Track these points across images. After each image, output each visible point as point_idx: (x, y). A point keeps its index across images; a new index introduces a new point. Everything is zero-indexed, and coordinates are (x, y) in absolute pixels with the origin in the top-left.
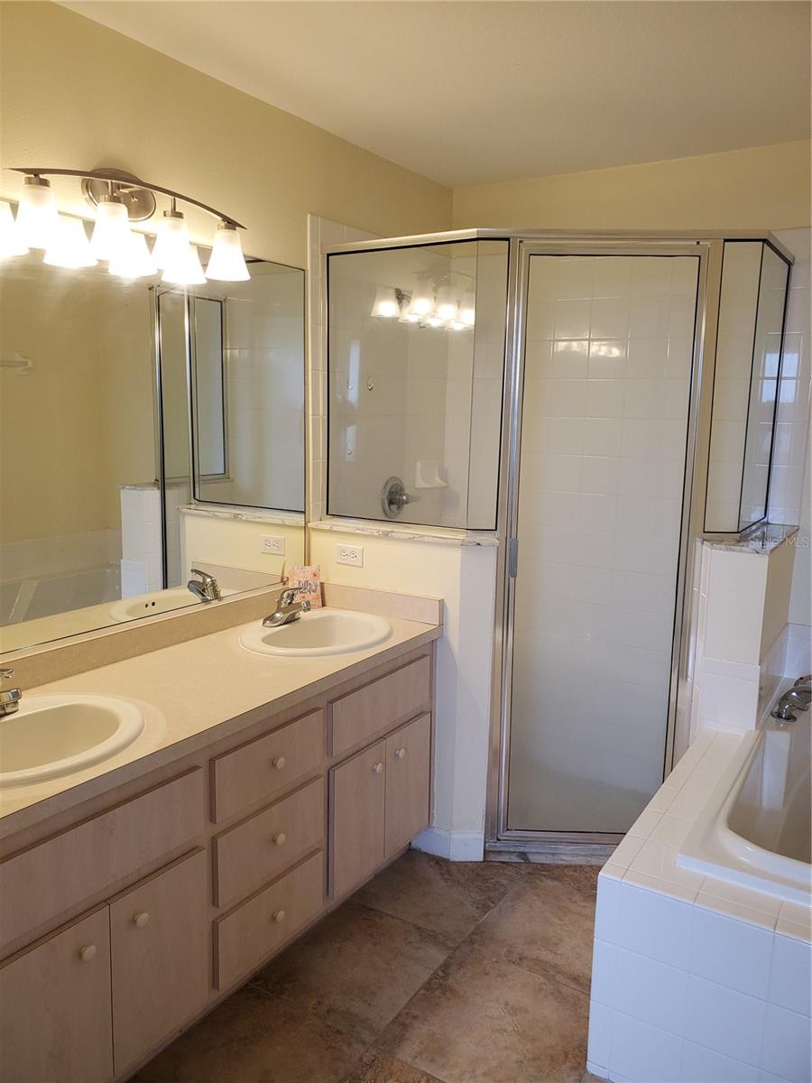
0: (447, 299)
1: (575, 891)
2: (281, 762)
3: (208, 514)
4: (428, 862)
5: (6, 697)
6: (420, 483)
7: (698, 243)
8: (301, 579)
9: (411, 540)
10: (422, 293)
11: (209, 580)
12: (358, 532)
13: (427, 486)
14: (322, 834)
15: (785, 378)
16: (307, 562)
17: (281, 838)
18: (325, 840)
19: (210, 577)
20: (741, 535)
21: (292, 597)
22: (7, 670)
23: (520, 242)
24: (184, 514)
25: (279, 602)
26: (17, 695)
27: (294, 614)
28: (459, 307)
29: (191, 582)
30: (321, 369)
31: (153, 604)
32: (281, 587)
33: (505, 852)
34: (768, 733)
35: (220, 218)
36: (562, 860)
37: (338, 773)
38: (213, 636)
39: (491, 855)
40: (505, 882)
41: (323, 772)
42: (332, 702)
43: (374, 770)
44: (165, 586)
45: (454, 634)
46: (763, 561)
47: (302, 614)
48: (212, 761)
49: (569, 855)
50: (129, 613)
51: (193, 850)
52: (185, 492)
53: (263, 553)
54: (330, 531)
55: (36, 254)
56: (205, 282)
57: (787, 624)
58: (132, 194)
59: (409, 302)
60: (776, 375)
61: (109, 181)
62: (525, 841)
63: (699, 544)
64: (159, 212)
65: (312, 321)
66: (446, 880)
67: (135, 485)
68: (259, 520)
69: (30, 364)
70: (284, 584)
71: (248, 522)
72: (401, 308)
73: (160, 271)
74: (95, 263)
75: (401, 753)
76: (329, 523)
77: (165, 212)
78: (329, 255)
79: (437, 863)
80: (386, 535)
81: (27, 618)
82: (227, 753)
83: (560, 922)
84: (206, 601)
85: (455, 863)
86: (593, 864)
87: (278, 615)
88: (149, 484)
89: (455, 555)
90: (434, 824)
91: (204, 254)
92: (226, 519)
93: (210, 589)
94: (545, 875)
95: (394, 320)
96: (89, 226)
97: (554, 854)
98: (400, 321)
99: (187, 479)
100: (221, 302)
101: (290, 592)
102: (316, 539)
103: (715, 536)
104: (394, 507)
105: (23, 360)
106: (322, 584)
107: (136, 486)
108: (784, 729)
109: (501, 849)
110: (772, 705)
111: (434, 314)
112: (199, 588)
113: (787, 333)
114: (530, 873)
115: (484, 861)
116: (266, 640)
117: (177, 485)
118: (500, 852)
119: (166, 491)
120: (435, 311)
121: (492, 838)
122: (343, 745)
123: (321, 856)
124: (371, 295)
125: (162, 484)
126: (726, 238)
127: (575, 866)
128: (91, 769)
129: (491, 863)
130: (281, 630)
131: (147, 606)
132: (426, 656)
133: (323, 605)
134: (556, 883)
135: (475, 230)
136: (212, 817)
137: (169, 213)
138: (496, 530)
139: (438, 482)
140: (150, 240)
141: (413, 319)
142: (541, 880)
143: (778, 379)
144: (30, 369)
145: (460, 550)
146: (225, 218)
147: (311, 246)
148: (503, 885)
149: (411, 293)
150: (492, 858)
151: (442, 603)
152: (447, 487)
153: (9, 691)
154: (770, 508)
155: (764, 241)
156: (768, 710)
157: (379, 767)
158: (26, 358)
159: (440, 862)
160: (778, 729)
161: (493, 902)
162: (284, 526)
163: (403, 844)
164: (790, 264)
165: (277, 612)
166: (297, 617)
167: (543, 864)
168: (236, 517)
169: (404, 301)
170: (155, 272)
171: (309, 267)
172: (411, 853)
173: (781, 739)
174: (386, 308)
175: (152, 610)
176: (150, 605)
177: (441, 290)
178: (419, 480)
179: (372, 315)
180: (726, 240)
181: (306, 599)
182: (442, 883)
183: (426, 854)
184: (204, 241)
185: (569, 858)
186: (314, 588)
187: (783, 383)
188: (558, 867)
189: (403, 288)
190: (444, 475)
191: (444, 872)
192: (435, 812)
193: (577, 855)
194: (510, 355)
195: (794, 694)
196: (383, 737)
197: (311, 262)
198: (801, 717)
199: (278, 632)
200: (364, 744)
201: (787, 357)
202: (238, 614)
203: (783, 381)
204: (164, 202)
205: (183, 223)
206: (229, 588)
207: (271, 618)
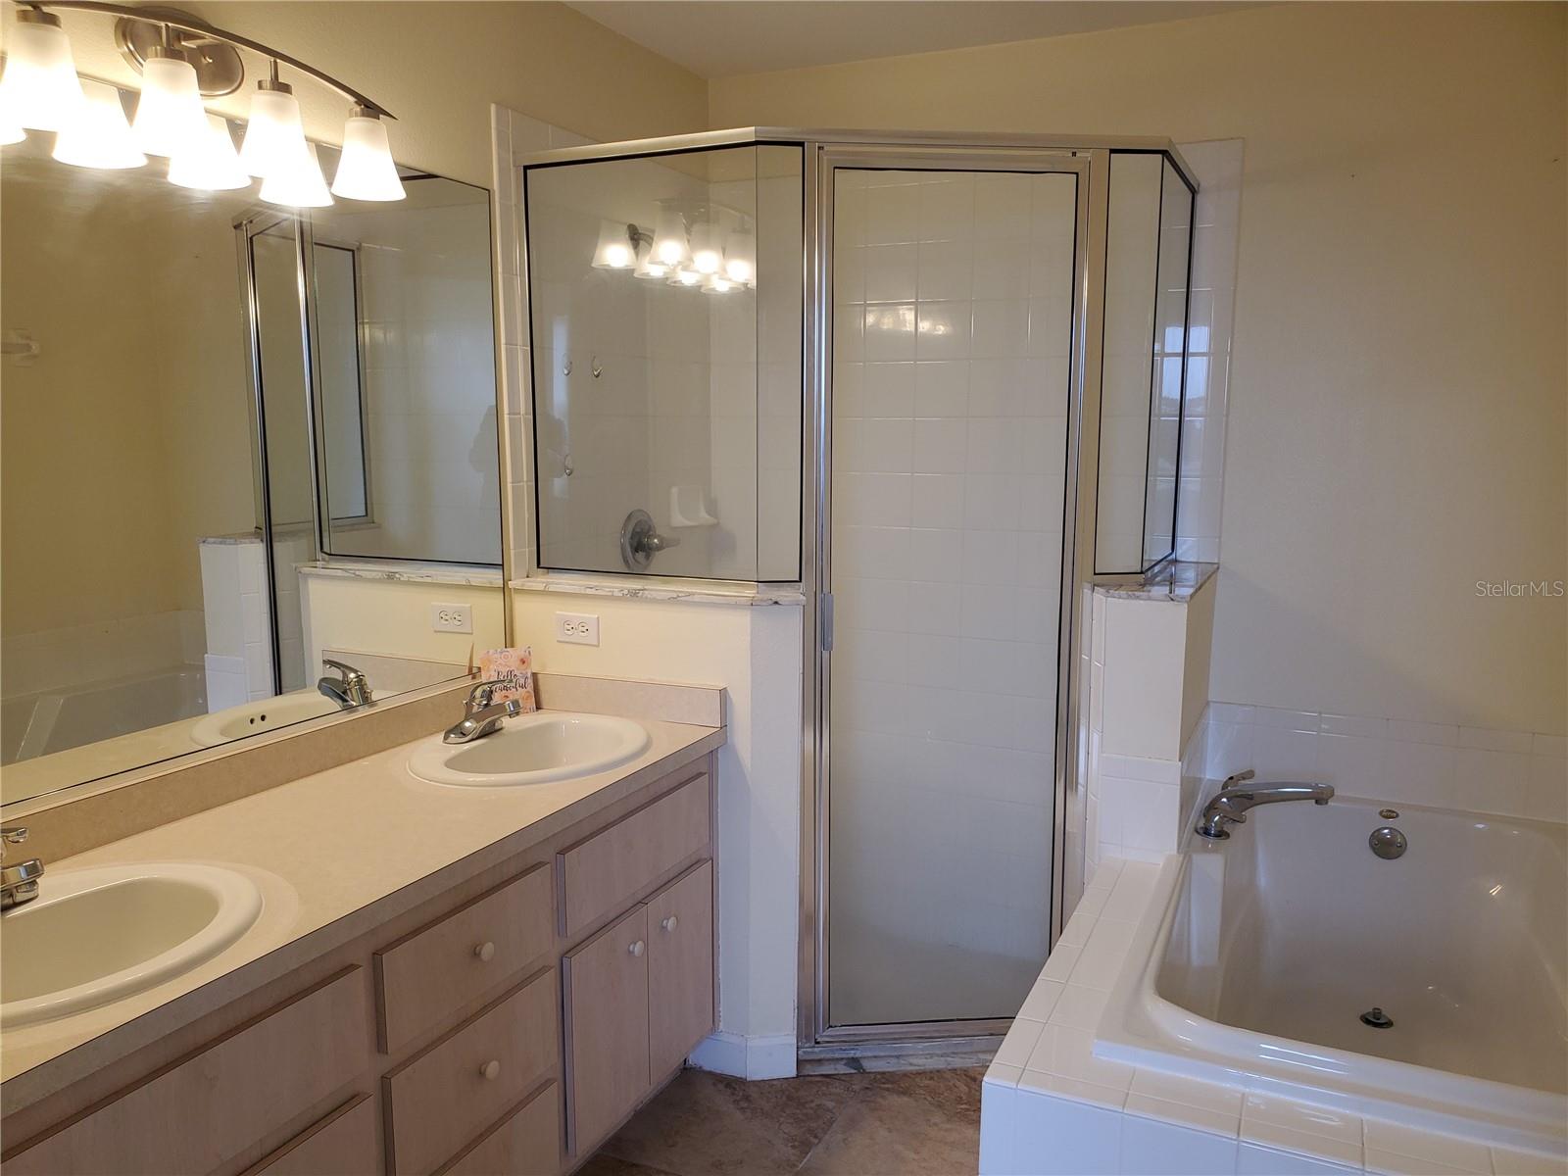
0: (705, 243)
1: (933, 1108)
2: (488, 950)
3: (347, 574)
4: (714, 1084)
5: (17, 875)
6: (679, 520)
7: (1074, 154)
8: (500, 669)
9: (674, 601)
10: (670, 232)
11: (352, 675)
12: (589, 591)
13: (688, 523)
14: (555, 1059)
15: (1195, 354)
16: (510, 641)
17: (492, 1069)
18: (560, 1066)
19: (355, 671)
20: (1143, 577)
21: (489, 695)
22: (15, 830)
23: (819, 148)
24: (307, 576)
25: (469, 706)
26: (34, 871)
27: (493, 723)
28: (724, 255)
29: (324, 680)
30: (520, 342)
31: (263, 718)
32: (469, 682)
33: (829, 1060)
34: (1194, 856)
35: (352, 99)
36: (911, 1064)
37: (576, 961)
38: (365, 762)
39: (808, 1066)
40: (830, 1104)
41: (555, 962)
42: (563, 852)
43: (631, 953)
44: (279, 690)
45: (742, 739)
46: (1180, 613)
47: (506, 722)
48: (377, 955)
49: (922, 1057)
50: (223, 732)
51: (351, 1100)
52: (305, 544)
53: (436, 632)
54: (544, 593)
55: (40, 139)
56: (329, 202)
57: (1208, 703)
58: (202, 51)
59: (651, 245)
60: (1181, 351)
61: (163, 24)
62: (858, 1042)
63: (1087, 591)
64: (250, 82)
65: (503, 269)
66: (742, 1109)
67: (223, 537)
68: (429, 580)
69: (35, 348)
70: (474, 678)
71: (409, 583)
72: (637, 254)
73: (257, 181)
74: (142, 162)
75: (671, 923)
76: (540, 581)
77: (260, 82)
78: (526, 168)
79: (728, 1085)
80: (634, 594)
81: (51, 749)
82: (401, 940)
83: (916, 1157)
84: (349, 709)
85: (754, 1083)
86: (958, 1066)
87: (468, 724)
88: (245, 535)
89: (743, 620)
90: (722, 1026)
91: (328, 157)
92: (373, 581)
93: (355, 691)
94: (888, 1089)
95: (628, 273)
96: (129, 99)
97: (898, 1057)
98: (635, 275)
99: (311, 525)
100: (353, 251)
101: (486, 687)
102: (522, 607)
103: (1110, 580)
104: (640, 556)
105: (24, 342)
106: (534, 675)
107: (225, 538)
108: (1214, 851)
109: (822, 1056)
110: (1195, 818)
111: (686, 266)
112: (337, 690)
113: (1193, 289)
114: (867, 1088)
115: (798, 1076)
116: (452, 764)
117: (293, 534)
118: (820, 1060)
119: (275, 545)
120: (691, 259)
121: (808, 1041)
122: (583, 917)
123: (553, 1093)
124: (592, 233)
125: (268, 534)
126: (1113, 147)
127: (931, 1072)
128: (175, 981)
129: (809, 1079)
130: (475, 748)
131: (252, 721)
132: (700, 775)
133: (538, 707)
134: (906, 1099)
135: (753, 128)
136: (380, 1042)
137: (267, 84)
138: (800, 581)
139: (704, 517)
140: (237, 129)
141: (655, 271)
142: (883, 1097)
143: (1184, 355)
144: (35, 357)
145: (749, 612)
146: (361, 100)
147: (499, 154)
148: (829, 1110)
149: (653, 231)
150: (809, 1070)
151: (723, 693)
152: (718, 524)
153: (20, 864)
154: (1179, 540)
155: (1164, 153)
156: (1190, 826)
157: (638, 948)
158: (28, 338)
159: (732, 1084)
160: (1205, 850)
161: (816, 1137)
162: (470, 587)
163: (675, 1062)
164: (1193, 191)
165: (466, 720)
166: (497, 726)
167: (884, 1073)
168: (391, 577)
169: (641, 242)
170: (248, 182)
171: (496, 187)
172: (687, 1075)
173: (1212, 864)
174: (615, 255)
175: (260, 726)
176: (258, 720)
177: (696, 228)
178: (677, 514)
179: (593, 265)
180: (1113, 151)
181: (511, 697)
182: (739, 1115)
183: (710, 1073)
184: (327, 136)
185: (921, 1061)
186: (522, 681)
187: (1191, 361)
188: (905, 1075)
189: (641, 224)
190: (712, 508)
191: (738, 1098)
192: (722, 1009)
193: (932, 1056)
194: (811, 319)
195: (1224, 800)
196: (642, 902)
197: (499, 177)
198: (1237, 832)
199: (469, 751)
200: (612, 915)
201: (1194, 332)
202: (404, 725)
203: (1190, 359)
204: (257, 67)
205: (293, 101)
206: (384, 688)
207: (458, 730)
